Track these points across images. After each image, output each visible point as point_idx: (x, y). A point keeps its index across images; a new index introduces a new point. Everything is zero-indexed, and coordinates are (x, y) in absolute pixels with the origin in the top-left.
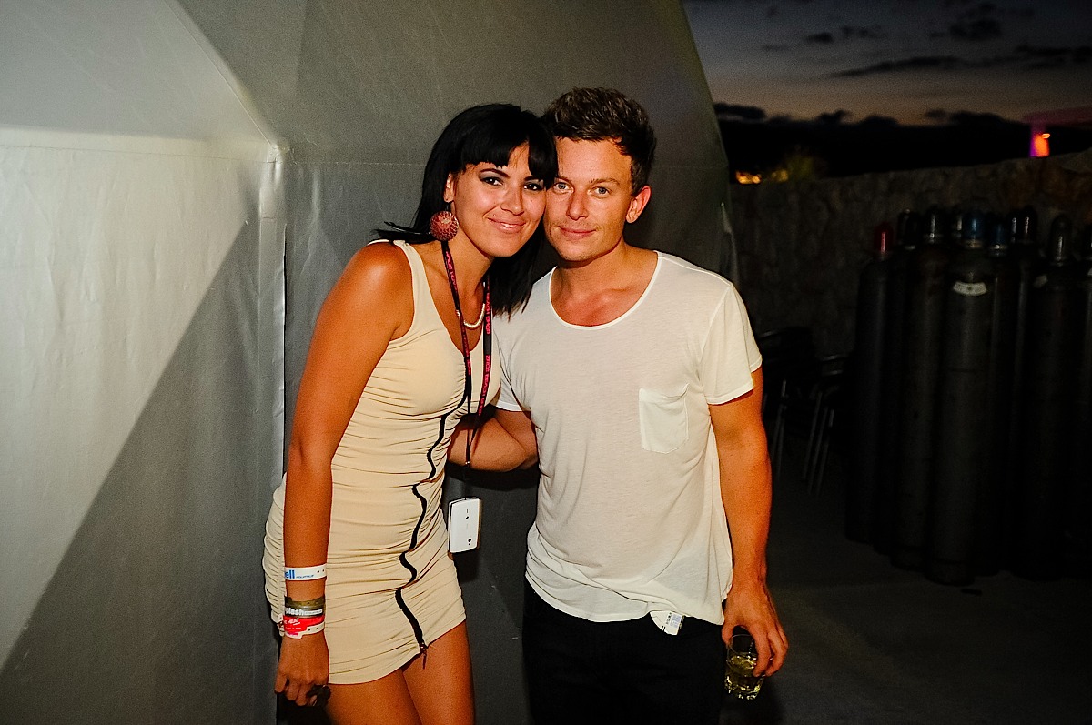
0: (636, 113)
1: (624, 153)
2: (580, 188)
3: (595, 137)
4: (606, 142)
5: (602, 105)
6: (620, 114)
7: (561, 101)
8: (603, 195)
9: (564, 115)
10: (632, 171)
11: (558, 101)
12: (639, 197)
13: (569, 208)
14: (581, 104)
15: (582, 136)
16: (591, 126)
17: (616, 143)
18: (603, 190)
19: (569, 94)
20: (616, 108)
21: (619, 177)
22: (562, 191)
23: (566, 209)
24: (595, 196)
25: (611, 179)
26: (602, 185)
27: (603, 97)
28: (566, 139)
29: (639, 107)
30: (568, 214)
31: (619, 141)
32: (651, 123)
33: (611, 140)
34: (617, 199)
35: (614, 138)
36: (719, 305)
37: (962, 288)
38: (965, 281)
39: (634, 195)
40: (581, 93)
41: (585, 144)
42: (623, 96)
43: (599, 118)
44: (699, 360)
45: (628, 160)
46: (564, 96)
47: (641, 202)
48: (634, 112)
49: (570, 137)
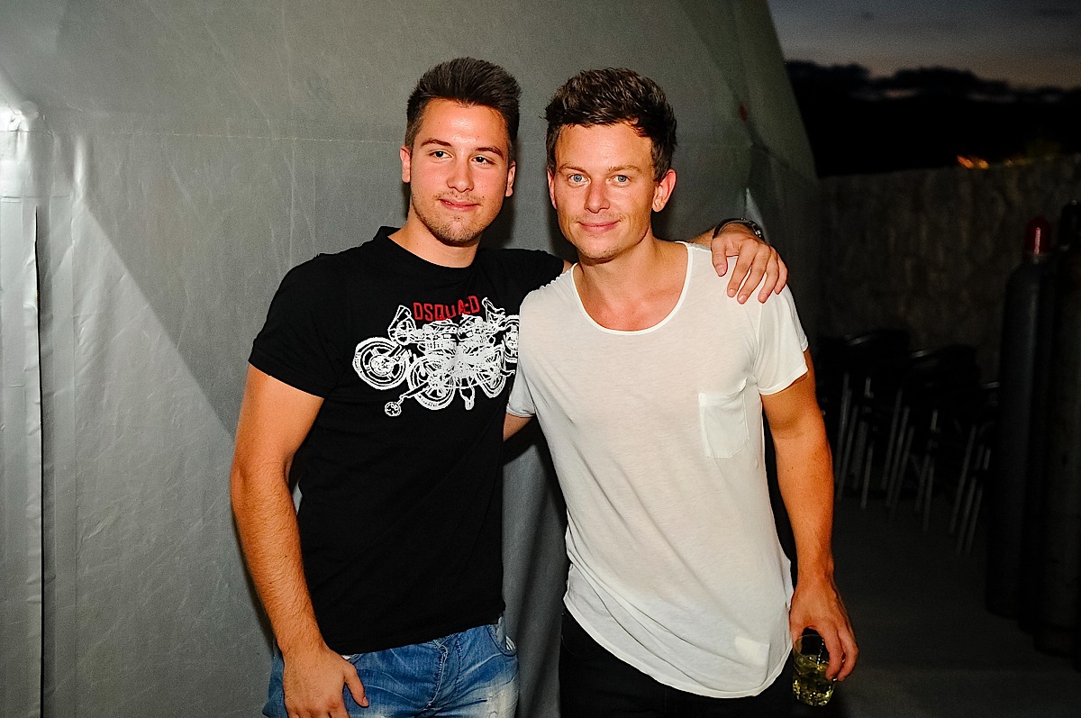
0: (651, 91)
1: (642, 136)
2: (598, 177)
3: (608, 121)
4: (621, 124)
5: (613, 85)
6: (634, 93)
7: (569, 87)
8: (622, 184)
9: (573, 102)
10: (653, 156)
11: (565, 87)
12: (664, 182)
13: (588, 199)
14: (590, 87)
15: (594, 121)
16: (602, 110)
17: (633, 125)
18: (623, 178)
19: (578, 79)
20: (629, 88)
21: (638, 161)
22: (580, 184)
23: (584, 202)
24: (615, 185)
25: (631, 166)
26: (621, 173)
27: (612, 77)
28: (577, 126)
29: (653, 84)
30: (587, 208)
31: (635, 122)
33: (626, 122)
34: (640, 185)
35: (628, 120)
39: (658, 180)
40: (589, 76)
41: (599, 129)
42: (635, 75)
43: (612, 100)
45: (647, 142)
46: (570, 81)
47: (667, 188)
48: (648, 91)
49: (581, 123)
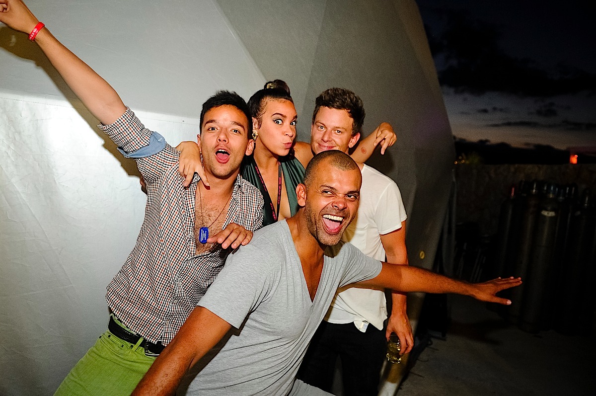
0: (358, 101)
1: (350, 117)
2: (329, 129)
3: (339, 108)
4: (343, 110)
5: (344, 95)
6: (351, 100)
7: (327, 92)
8: (338, 134)
9: (327, 98)
10: (353, 125)
11: (325, 92)
12: (355, 137)
13: (323, 136)
14: (335, 94)
15: (333, 106)
16: (338, 103)
18: (339, 131)
19: (331, 90)
20: (350, 98)
21: (346, 126)
22: (322, 130)
24: (335, 133)
25: (343, 128)
26: (339, 129)
27: (344, 92)
28: (326, 107)
29: (360, 99)
30: (322, 139)
31: (349, 111)
32: (364, 107)
33: (346, 110)
34: (345, 136)
36: (385, 190)
37: (545, 213)
38: (546, 210)
39: (353, 135)
40: (335, 90)
41: (334, 110)
42: (354, 94)
43: (342, 100)
44: (374, 214)
45: (352, 120)
46: (328, 90)
47: (355, 140)
48: (357, 101)
49: (328, 107)
